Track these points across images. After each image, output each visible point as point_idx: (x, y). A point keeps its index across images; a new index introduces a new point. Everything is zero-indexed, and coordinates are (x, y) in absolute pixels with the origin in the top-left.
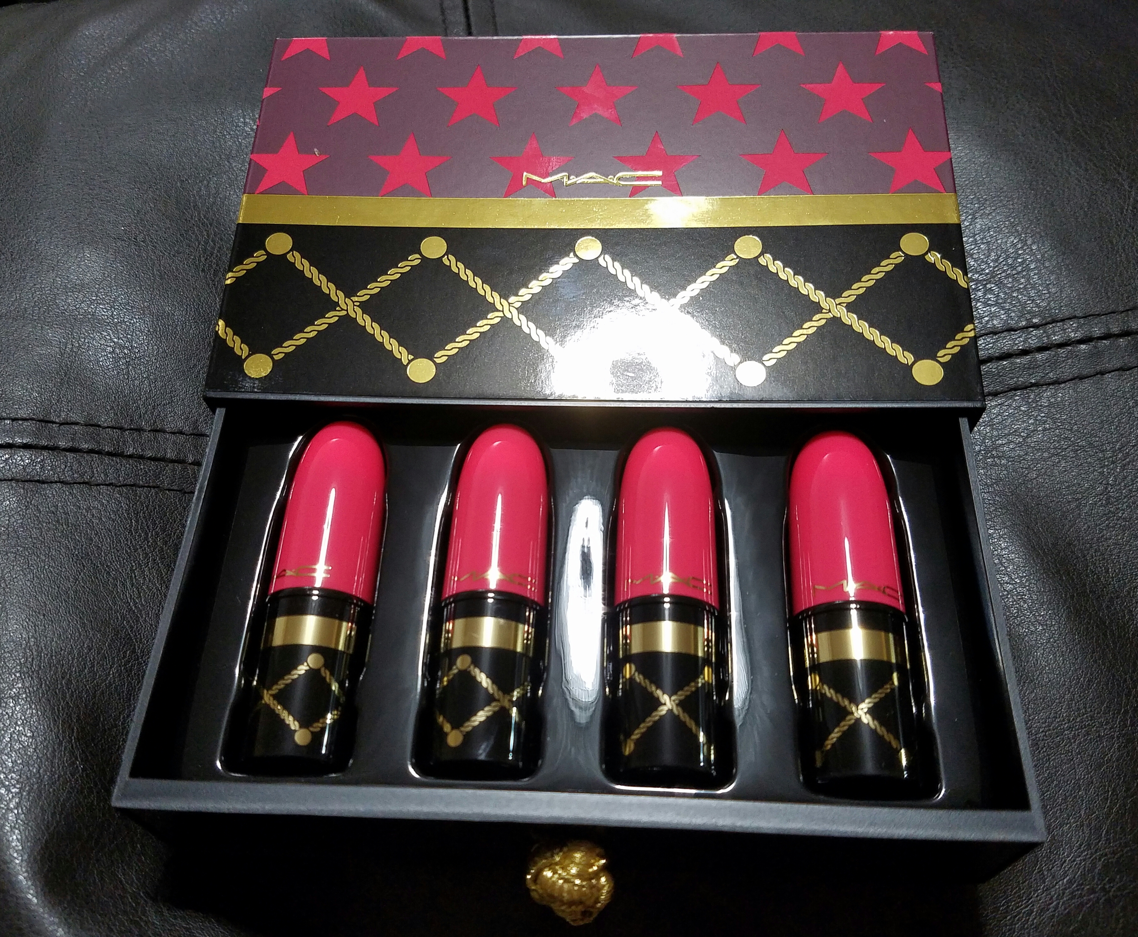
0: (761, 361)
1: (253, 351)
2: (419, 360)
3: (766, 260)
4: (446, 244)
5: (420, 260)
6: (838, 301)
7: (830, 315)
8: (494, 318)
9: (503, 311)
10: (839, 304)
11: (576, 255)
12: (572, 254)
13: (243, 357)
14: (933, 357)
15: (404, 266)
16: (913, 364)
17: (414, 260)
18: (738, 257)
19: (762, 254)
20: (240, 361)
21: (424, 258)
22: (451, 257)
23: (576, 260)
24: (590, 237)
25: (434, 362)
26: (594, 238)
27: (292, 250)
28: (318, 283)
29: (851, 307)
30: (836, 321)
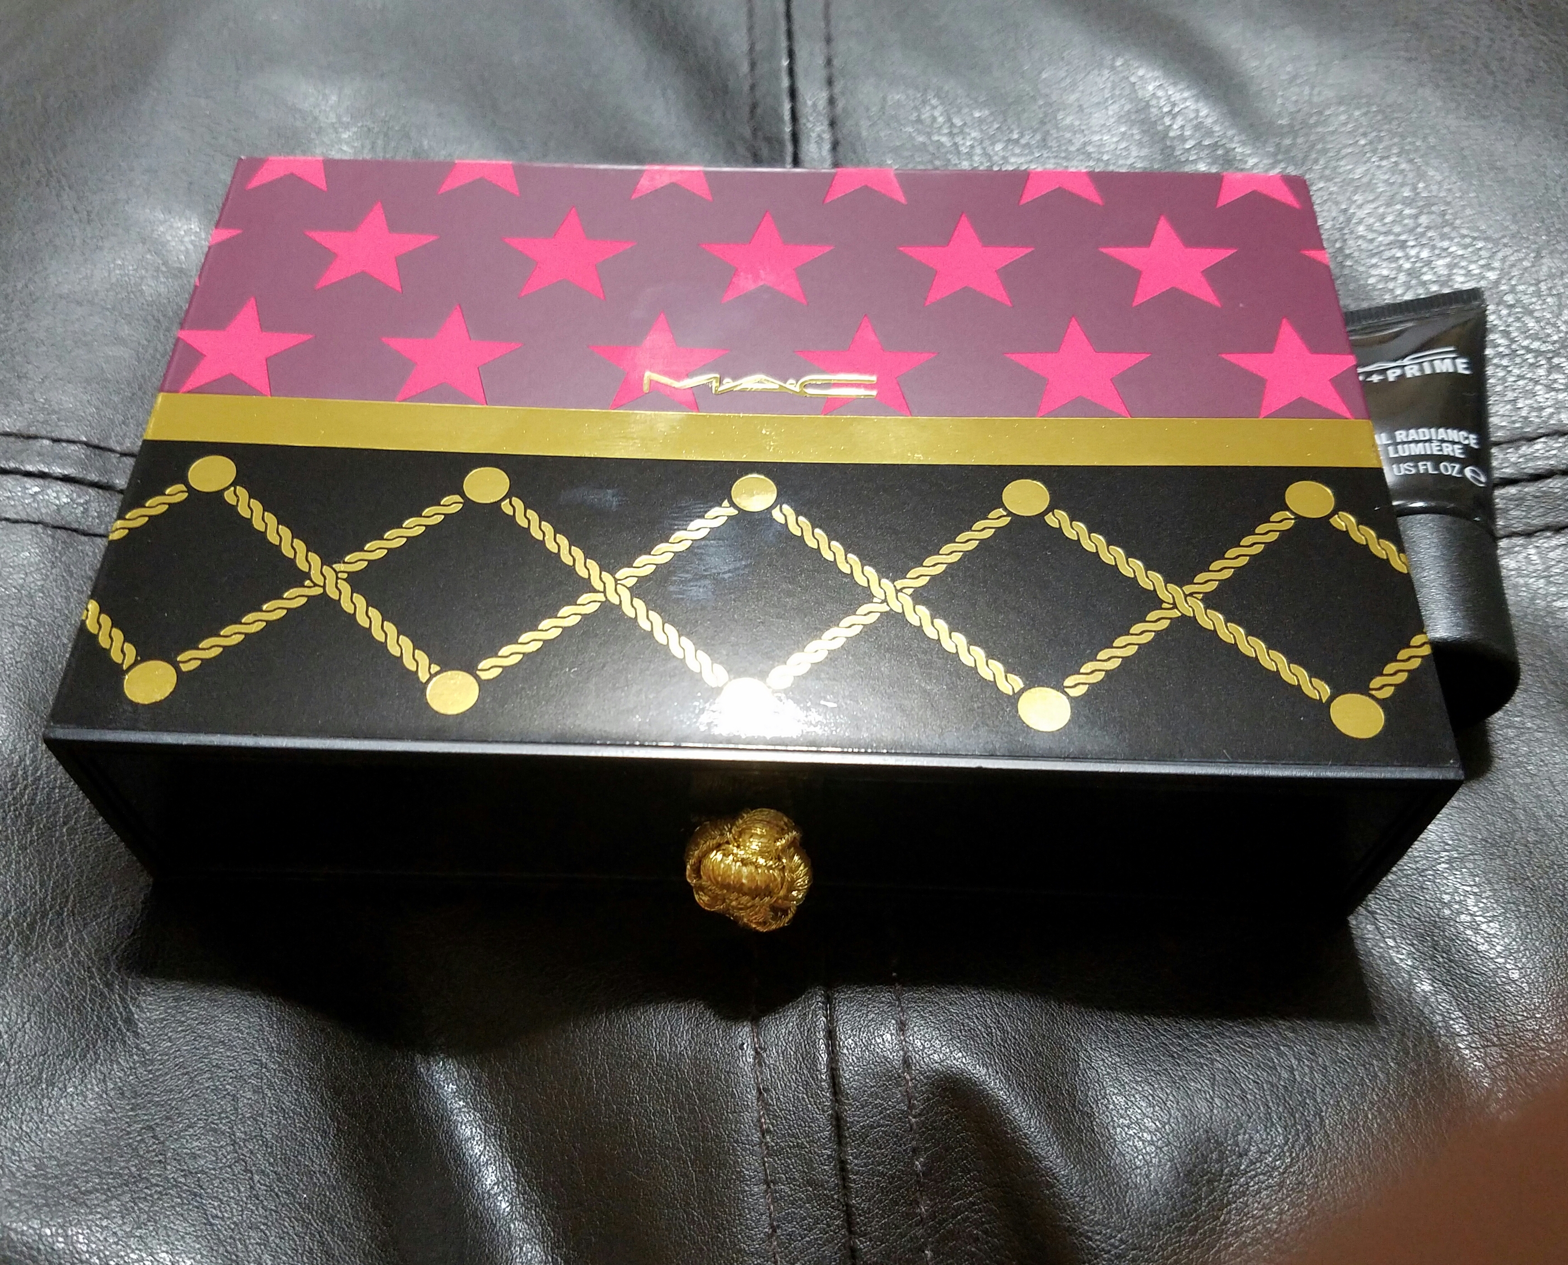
0: (1061, 689)
1: (143, 656)
2: (449, 673)
3: (1058, 519)
4: (508, 480)
5: (461, 505)
6: (1188, 589)
7: (1175, 614)
8: (588, 604)
9: (604, 592)
10: (1191, 594)
11: (733, 504)
12: (726, 503)
13: (125, 667)
14: (1364, 690)
15: (433, 515)
16: (1331, 699)
17: (452, 504)
18: (1010, 514)
19: (1050, 509)
20: (118, 673)
21: (468, 502)
22: (516, 501)
23: (733, 512)
24: (755, 475)
25: (477, 677)
26: (762, 477)
27: (234, 484)
28: (275, 540)
29: (1211, 601)
30: (1187, 623)
